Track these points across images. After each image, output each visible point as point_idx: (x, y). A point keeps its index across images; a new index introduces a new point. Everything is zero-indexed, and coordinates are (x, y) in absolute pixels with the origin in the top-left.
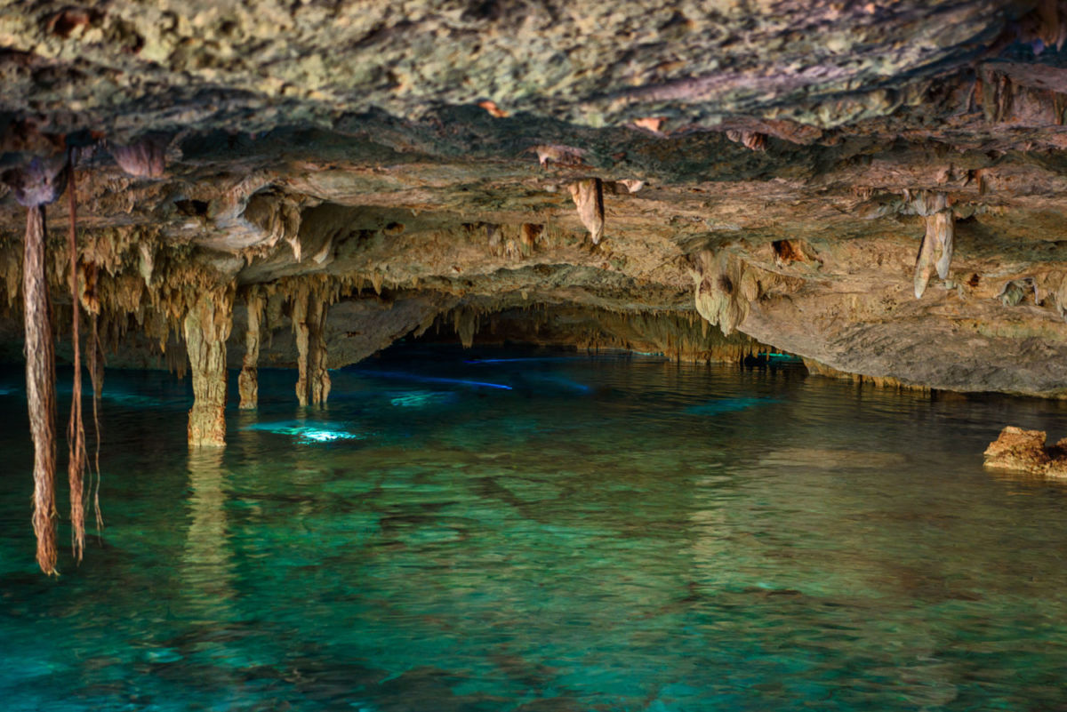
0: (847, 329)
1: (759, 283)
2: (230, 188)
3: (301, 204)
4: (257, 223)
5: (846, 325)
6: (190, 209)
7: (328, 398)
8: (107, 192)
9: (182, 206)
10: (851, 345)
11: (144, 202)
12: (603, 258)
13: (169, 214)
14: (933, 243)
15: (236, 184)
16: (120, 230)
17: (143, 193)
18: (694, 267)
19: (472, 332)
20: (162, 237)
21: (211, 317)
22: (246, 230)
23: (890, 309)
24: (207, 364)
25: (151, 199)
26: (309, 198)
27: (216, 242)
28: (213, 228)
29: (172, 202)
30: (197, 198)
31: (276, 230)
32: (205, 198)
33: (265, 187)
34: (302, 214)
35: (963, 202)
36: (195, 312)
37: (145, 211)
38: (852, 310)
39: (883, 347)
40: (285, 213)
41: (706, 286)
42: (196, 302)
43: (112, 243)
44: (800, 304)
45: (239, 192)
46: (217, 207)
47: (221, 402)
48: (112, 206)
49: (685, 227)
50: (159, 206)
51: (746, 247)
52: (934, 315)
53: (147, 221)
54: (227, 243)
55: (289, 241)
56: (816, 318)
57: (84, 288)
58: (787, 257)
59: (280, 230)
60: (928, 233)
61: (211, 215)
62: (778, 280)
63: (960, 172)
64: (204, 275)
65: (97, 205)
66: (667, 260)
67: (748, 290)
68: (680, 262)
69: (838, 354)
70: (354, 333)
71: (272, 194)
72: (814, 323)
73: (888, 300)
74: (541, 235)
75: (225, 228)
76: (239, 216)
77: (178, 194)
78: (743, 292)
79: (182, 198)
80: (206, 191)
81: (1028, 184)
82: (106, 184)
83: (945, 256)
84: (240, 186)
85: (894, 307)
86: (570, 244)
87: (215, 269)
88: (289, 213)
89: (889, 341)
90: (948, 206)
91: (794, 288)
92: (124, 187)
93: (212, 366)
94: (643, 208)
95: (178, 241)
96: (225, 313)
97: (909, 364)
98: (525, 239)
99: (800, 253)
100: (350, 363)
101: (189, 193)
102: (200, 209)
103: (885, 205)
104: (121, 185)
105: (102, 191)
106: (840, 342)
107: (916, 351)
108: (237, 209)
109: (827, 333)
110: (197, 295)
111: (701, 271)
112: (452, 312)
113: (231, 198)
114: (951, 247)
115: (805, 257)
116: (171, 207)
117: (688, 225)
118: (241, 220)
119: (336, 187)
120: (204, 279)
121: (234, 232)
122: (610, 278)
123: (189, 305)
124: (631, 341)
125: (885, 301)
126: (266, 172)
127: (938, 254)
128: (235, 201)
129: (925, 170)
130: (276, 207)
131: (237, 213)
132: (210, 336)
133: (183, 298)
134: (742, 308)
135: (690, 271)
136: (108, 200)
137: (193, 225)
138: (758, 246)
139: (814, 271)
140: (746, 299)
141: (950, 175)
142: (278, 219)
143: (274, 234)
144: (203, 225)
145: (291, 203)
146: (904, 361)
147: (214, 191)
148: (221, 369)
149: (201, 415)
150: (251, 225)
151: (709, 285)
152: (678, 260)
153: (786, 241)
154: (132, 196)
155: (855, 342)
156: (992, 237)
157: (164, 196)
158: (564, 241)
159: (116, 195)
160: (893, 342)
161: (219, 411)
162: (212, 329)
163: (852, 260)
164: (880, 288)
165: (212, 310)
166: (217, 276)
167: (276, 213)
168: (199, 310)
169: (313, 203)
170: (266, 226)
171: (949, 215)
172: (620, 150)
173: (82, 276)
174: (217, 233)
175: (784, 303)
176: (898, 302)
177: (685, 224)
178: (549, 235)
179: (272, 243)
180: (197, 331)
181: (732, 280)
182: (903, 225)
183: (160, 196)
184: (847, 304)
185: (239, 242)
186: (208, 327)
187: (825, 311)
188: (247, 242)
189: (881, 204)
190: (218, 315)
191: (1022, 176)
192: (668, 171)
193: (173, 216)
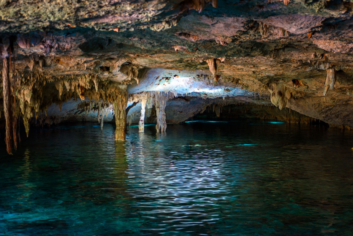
0: (324, 109)
1: (291, 93)
2: (115, 63)
3: (138, 68)
4: (124, 73)
5: (323, 107)
6: (105, 69)
7: (166, 130)
8: (78, 64)
9: (102, 68)
10: (327, 114)
11: (89, 67)
12: (241, 86)
13: (98, 70)
14: (329, 78)
15: (117, 62)
16: (86, 75)
17: (89, 64)
18: (270, 88)
19: (219, 112)
20: (98, 78)
21: (121, 103)
22: (121, 75)
23: (334, 102)
24: (120, 116)
25: (91, 66)
26: (140, 66)
27: (115, 79)
28: (112, 75)
29: (98, 67)
30: (106, 66)
31: (130, 75)
32: (108, 66)
33: (125, 63)
34: (139, 71)
35: (336, 65)
36: (116, 101)
37: (90, 69)
38: (324, 102)
39: (338, 115)
40: (133, 70)
41: (274, 94)
42: (116, 98)
43: (85, 79)
44: (307, 100)
45: (118, 64)
46: (112, 68)
47: (123, 128)
48: (80, 68)
49: (258, 75)
50: (95, 68)
51: (284, 82)
52: (350, 104)
53: (92, 72)
54: (118, 79)
55: (135, 78)
56: (313, 105)
57: (80, 93)
58: (297, 85)
59: (131, 75)
60: (327, 75)
61: (110, 71)
62: (297, 92)
63: (319, 55)
64: (117, 90)
65: (76, 67)
66: (261, 86)
67: (287, 95)
68: (265, 87)
69: (323, 117)
70: (182, 112)
71: (128, 65)
72: (312, 106)
73: (333, 99)
74: (220, 78)
75: (116, 75)
76: (118, 71)
77: (100, 65)
78: (286, 96)
79: (101, 66)
80: (108, 63)
81: (341, 58)
82: (77, 61)
83: (332, 82)
84: (118, 62)
85: (335, 101)
86: (228, 81)
87: (119, 88)
88: (135, 70)
89: (340, 113)
90: (331, 66)
91: (303, 95)
92: (83, 62)
93: (121, 117)
94: (238, 68)
95: (104, 79)
96: (124, 101)
97: (349, 121)
98: (215, 79)
99: (301, 83)
100: (181, 121)
101: (103, 64)
102: (107, 69)
103: (311, 66)
104: (82, 62)
105: (77, 63)
106: (323, 113)
107: (350, 116)
108: (118, 69)
109: (317, 110)
110: (117, 96)
111: (272, 90)
112: (212, 105)
113: (116, 66)
114: (334, 80)
115: (303, 85)
116: (98, 68)
117: (259, 74)
118: (119, 72)
119: (144, 62)
120: (117, 91)
121: (118, 76)
122: (250, 93)
123: (114, 99)
124: (276, 116)
125: (332, 99)
126: (125, 58)
127: (330, 82)
128: (117, 66)
129: (308, 54)
130: (130, 69)
131: (118, 70)
132: (120, 108)
133: (113, 97)
134: (286, 101)
135: (269, 90)
136: (79, 66)
137: (106, 74)
138: (288, 81)
139: (306, 89)
140: (287, 98)
141: (316, 56)
142: (131, 72)
143: (130, 76)
144: (109, 74)
145: (134, 67)
146: (347, 120)
147: (111, 64)
148: (124, 118)
149: (118, 132)
150: (122, 74)
151: (275, 94)
152: (264, 86)
153: (297, 80)
154: (86, 65)
155: (328, 113)
156: (351, 77)
157: (95, 65)
158: (227, 80)
159: (81, 64)
160: (341, 113)
161: (123, 131)
162: (121, 106)
163: (317, 85)
164: (330, 95)
165: (121, 100)
166: (121, 90)
167: (130, 70)
168: (117, 100)
169: (141, 67)
170: (127, 74)
171: (333, 70)
172: (194, 47)
173: (80, 90)
174: (114, 76)
175: (302, 100)
176: (336, 99)
177: (258, 74)
178: (222, 78)
179: (130, 79)
180: (117, 107)
181: (282, 92)
182: (321, 73)
183: (94, 65)
184: (322, 100)
185: (121, 79)
186: (120, 105)
187: (315, 103)
188: (123, 79)
189: (310, 66)
190: (123, 102)
191: (338, 56)
192: (213, 53)
193: (99, 71)
